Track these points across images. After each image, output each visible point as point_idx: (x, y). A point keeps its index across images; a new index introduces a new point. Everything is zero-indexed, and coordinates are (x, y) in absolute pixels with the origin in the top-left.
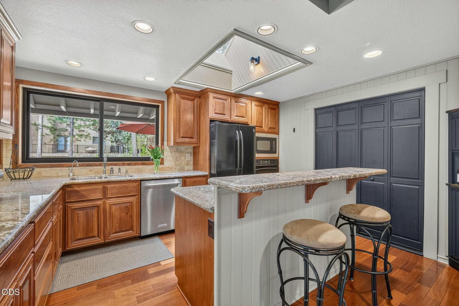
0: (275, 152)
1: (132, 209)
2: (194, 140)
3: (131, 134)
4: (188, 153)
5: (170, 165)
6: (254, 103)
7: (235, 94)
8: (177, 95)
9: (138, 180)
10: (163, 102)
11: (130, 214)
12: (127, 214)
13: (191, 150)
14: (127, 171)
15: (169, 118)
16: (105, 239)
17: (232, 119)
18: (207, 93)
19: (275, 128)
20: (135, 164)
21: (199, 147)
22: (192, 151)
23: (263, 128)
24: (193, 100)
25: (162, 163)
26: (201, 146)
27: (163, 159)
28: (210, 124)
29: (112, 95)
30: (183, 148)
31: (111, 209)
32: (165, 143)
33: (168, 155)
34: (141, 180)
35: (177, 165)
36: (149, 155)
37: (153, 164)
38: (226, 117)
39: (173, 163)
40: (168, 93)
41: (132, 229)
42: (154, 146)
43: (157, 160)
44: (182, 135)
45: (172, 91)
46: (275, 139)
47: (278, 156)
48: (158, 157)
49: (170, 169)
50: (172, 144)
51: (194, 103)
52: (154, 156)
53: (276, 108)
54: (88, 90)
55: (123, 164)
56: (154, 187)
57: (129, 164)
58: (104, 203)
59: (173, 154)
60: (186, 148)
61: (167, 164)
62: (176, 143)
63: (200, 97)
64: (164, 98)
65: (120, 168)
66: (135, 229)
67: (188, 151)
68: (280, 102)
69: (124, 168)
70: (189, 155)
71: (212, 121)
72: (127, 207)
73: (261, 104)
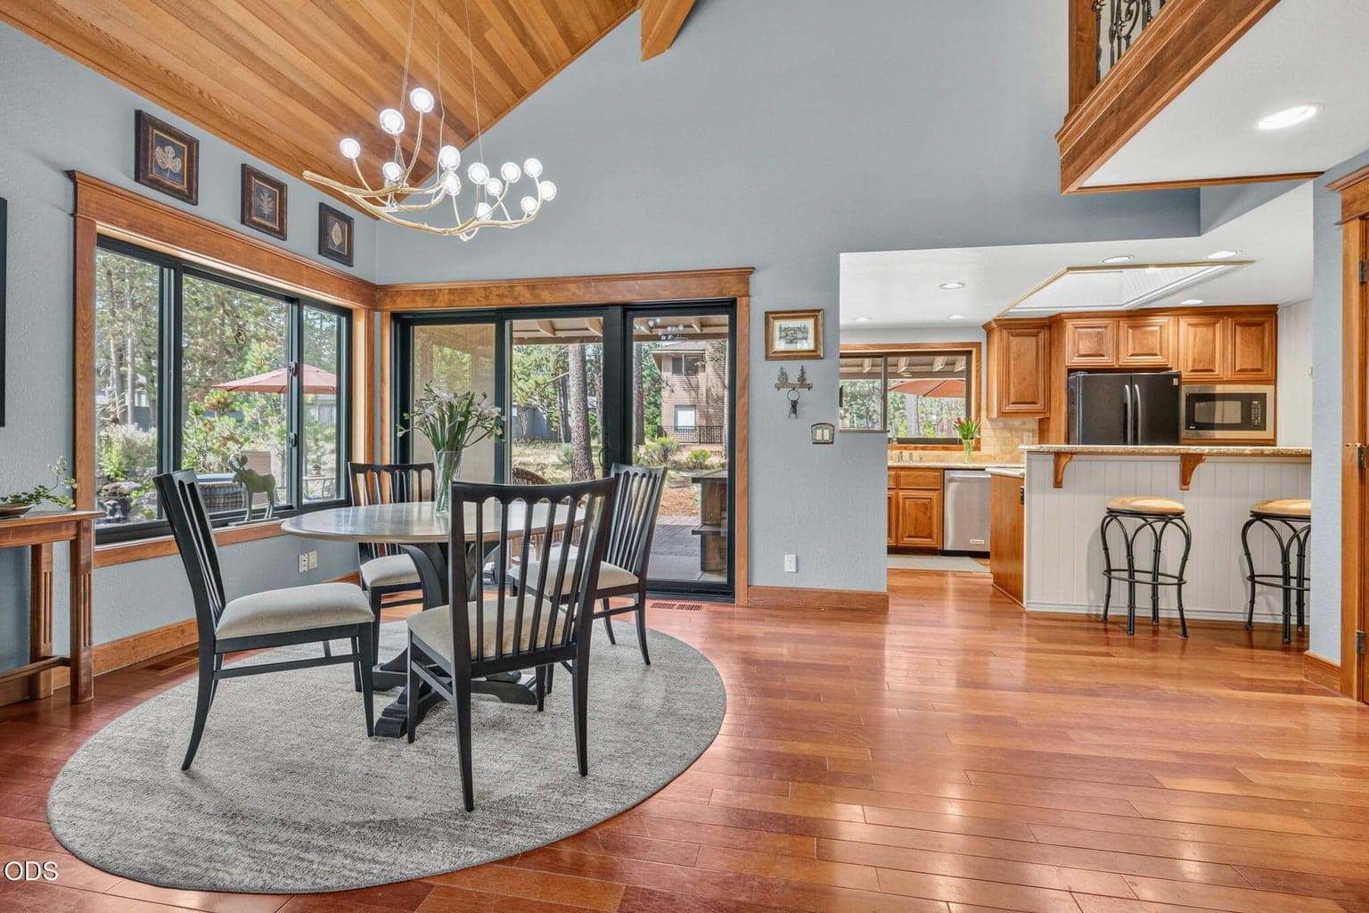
0: (1262, 427)
1: (931, 508)
2: (1038, 407)
3: (903, 397)
4: (1028, 431)
5: (992, 453)
6: (1184, 322)
7: (1128, 311)
8: (1004, 332)
9: (940, 469)
10: (978, 345)
11: (928, 514)
12: (925, 514)
13: (1035, 426)
14: (921, 458)
15: (990, 372)
16: (897, 541)
17: (1121, 361)
18: (1062, 319)
19: (1259, 370)
20: (933, 449)
21: (1048, 418)
22: (1037, 428)
23: (1217, 372)
24: (1036, 335)
25: (977, 448)
26: (1051, 419)
27: (978, 441)
28: (1069, 376)
29: (901, 346)
30: (1017, 422)
31: (904, 503)
32: (983, 413)
33: (988, 434)
34: (944, 469)
35: (1005, 453)
36: (957, 434)
37: (961, 449)
38: (1107, 361)
39: (998, 450)
40: (988, 329)
41: (930, 536)
42: (963, 419)
43: (969, 441)
44: (1012, 400)
45: (994, 325)
46: (1262, 398)
47: (1272, 437)
48: (969, 437)
49: (993, 458)
50: (995, 415)
51: (1037, 343)
52: (964, 436)
53: (1265, 321)
54: (870, 345)
55: (916, 448)
56: (963, 480)
57: (923, 449)
58: (897, 494)
59: (998, 432)
60: (1024, 423)
61: (985, 450)
62: (1002, 414)
63: (1050, 327)
64: (981, 337)
65: (911, 454)
66: (935, 536)
67: (1026, 427)
68: (1277, 305)
69: (916, 454)
70: (1031, 434)
71: (1071, 371)
72: (925, 504)
73: (1211, 319)
